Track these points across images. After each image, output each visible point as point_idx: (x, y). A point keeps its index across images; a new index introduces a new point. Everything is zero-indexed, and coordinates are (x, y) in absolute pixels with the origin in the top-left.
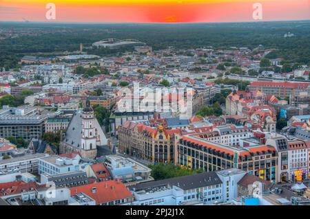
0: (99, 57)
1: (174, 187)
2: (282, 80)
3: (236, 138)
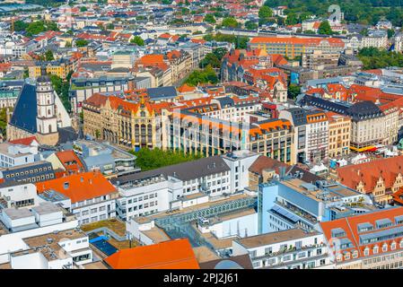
0: (42, 7)
1: (170, 178)
2: (288, 34)
3: (240, 111)
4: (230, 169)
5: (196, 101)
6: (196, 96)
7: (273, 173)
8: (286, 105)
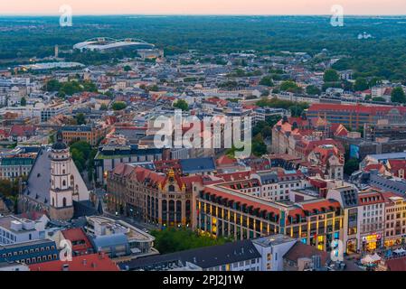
2: (354, 101)
3: (284, 188)
4: (260, 256)
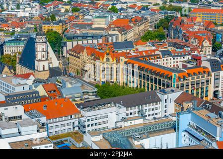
1: (117, 105)
2: (219, 7)
3: (176, 60)
4: (161, 101)
5: (146, 52)
6: (147, 49)
7: (190, 105)
8: (209, 57)
